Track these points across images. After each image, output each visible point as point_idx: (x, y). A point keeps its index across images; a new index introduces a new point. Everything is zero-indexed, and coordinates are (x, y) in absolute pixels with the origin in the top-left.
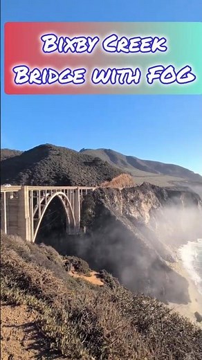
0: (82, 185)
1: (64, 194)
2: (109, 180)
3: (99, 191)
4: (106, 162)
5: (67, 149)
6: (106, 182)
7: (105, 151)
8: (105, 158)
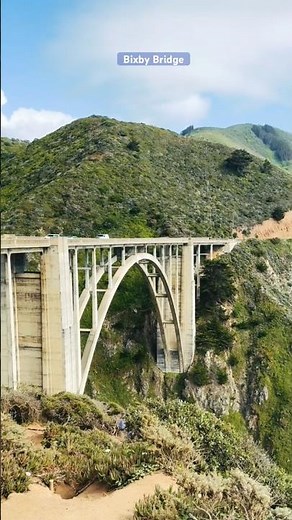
0: (198, 234)
1: (154, 258)
2: (278, 215)
3: (249, 249)
4: (267, 163)
5: (151, 129)
6: (270, 223)
7: (256, 130)
8: (260, 153)
